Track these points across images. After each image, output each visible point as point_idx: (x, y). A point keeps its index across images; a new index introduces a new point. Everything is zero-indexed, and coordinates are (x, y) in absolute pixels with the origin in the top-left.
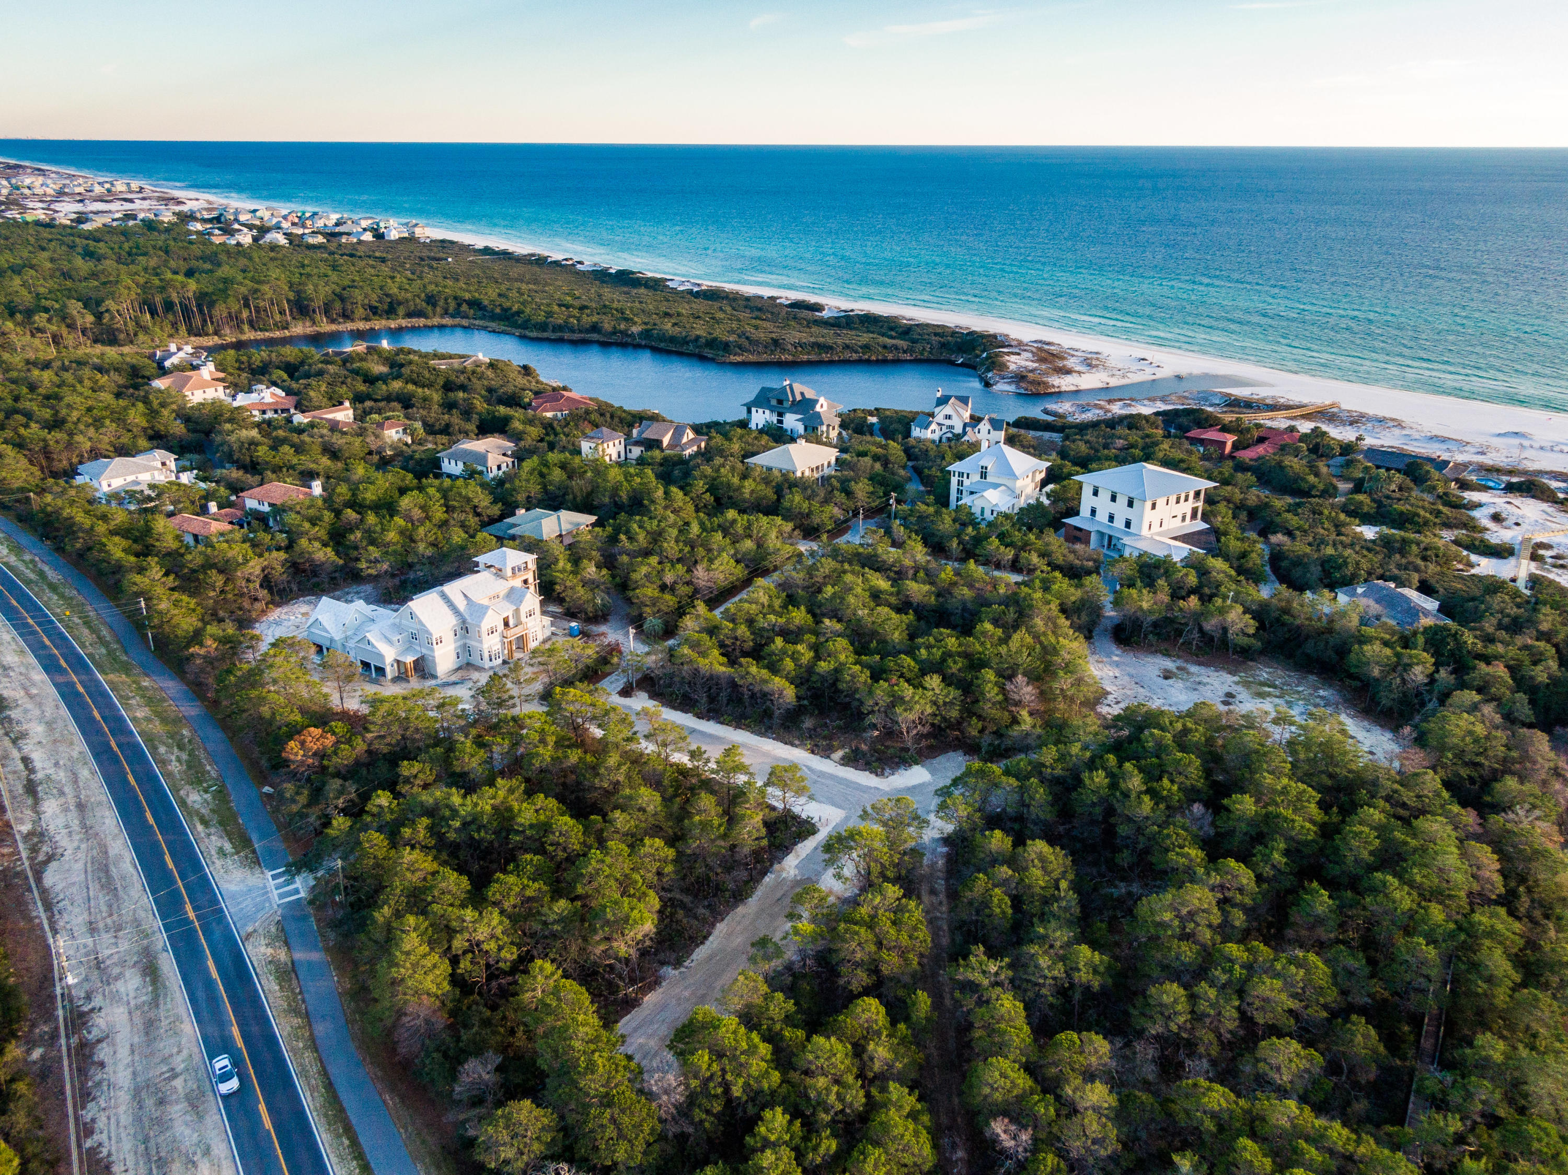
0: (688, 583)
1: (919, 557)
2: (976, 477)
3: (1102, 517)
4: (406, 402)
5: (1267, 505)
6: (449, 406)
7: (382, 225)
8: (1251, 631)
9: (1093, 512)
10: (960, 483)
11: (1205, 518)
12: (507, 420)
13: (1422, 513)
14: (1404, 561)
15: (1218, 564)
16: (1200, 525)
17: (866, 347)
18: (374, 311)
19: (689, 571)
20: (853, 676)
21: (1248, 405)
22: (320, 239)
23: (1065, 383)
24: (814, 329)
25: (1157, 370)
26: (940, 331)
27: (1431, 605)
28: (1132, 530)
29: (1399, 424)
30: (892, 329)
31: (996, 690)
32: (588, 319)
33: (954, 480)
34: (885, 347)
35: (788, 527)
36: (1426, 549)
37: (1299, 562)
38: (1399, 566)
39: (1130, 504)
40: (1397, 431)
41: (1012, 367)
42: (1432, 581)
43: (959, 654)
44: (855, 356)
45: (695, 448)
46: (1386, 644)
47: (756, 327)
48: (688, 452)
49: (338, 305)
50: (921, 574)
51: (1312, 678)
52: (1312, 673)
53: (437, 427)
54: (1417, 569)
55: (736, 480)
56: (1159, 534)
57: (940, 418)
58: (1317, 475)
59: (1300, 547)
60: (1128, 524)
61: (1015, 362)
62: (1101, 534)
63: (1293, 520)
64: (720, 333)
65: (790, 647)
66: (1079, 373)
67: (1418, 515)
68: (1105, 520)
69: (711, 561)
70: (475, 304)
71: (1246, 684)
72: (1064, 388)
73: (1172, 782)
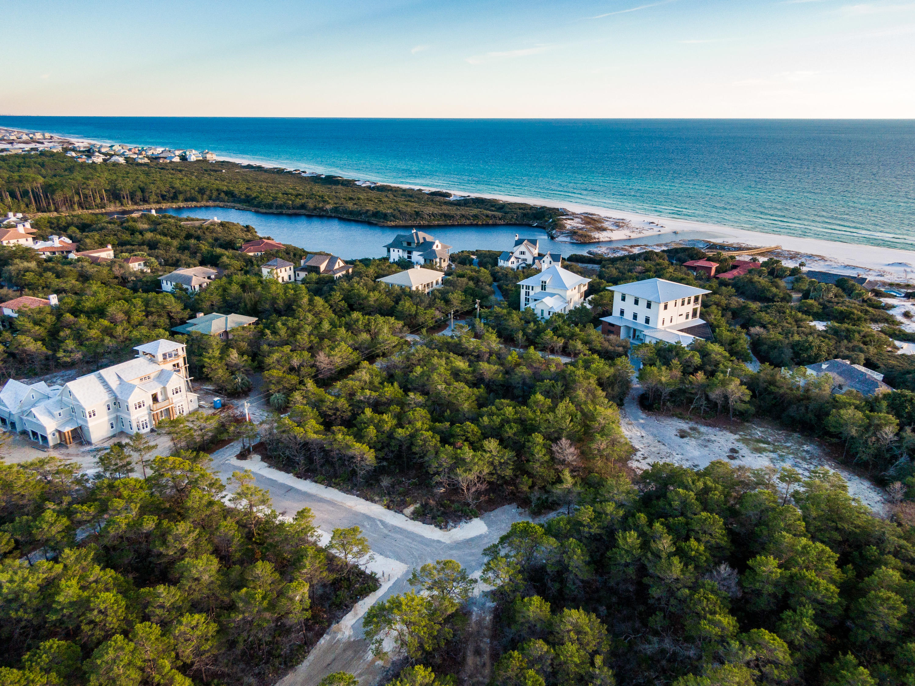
0: (312, 366)
1: (494, 345)
2: (538, 289)
3: (628, 316)
4: (152, 246)
5: (745, 308)
6: (182, 249)
7: (188, 153)
8: (747, 399)
9: (622, 313)
10: (527, 294)
11: (702, 316)
12: (220, 256)
13: (856, 312)
14: (851, 345)
15: (715, 348)
16: (699, 321)
17: (475, 216)
18: (164, 197)
19: (313, 356)
20: (425, 441)
21: (722, 247)
22: (146, 160)
23: (603, 236)
24: (444, 207)
25: (661, 229)
26: (523, 207)
27: (878, 377)
28: (651, 325)
29: (823, 259)
30: (493, 206)
31: (544, 451)
32: (298, 201)
33: (523, 292)
34: (487, 216)
35: (399, 324)
36: (864, 336)
37: (774, 346)
38: (847, 348)
39: (649, 306)
40: (822, 263)
41: (568, 227)
42: (874, 359)
43: (515, 421)
44: (468, 222)
45: (344, 272)
46: (857, 408)
47: (406, 205)
48: (338, 275)
49: (139, 194)
50: (494, 357)
51: (796, 435)
52: (796, 431)
53: (170, 261)
54: (861, 351)
55: (364, 292)
56: (670, 327)
57: (517, 254)
58: (777, 287)
59: (774, 335)
60: (647, 321)
61: (569, 224)
62: (628, 328)
63: (766, 317)
64: (382, 209)
65: (377, 417)
66: (612, 230)
67: (853, 313)
68: (631, 318)
69: (333, 349)
70: (230, 194)
71: (745, 441)
72: (601, 240)
73: (698, 540)
